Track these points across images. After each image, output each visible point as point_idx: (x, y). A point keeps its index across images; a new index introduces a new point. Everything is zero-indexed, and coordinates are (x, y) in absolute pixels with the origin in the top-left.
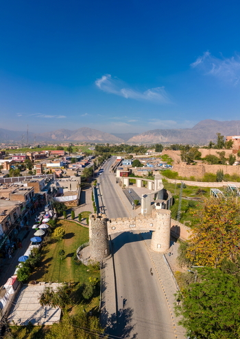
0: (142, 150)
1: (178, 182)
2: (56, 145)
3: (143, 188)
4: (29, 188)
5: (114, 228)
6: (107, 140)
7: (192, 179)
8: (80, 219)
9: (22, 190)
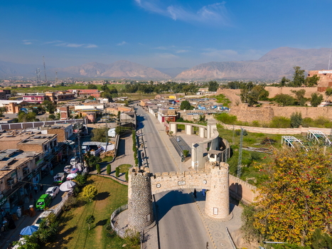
0: (192, 89)
1: (237, 128)
2: (86, 83)
3: (194, 135)
4: (50, 135)
5: (159, 186)
6: (150, 76)
7: (256, 125)
8: (117, 174)
9: (39, 138)
